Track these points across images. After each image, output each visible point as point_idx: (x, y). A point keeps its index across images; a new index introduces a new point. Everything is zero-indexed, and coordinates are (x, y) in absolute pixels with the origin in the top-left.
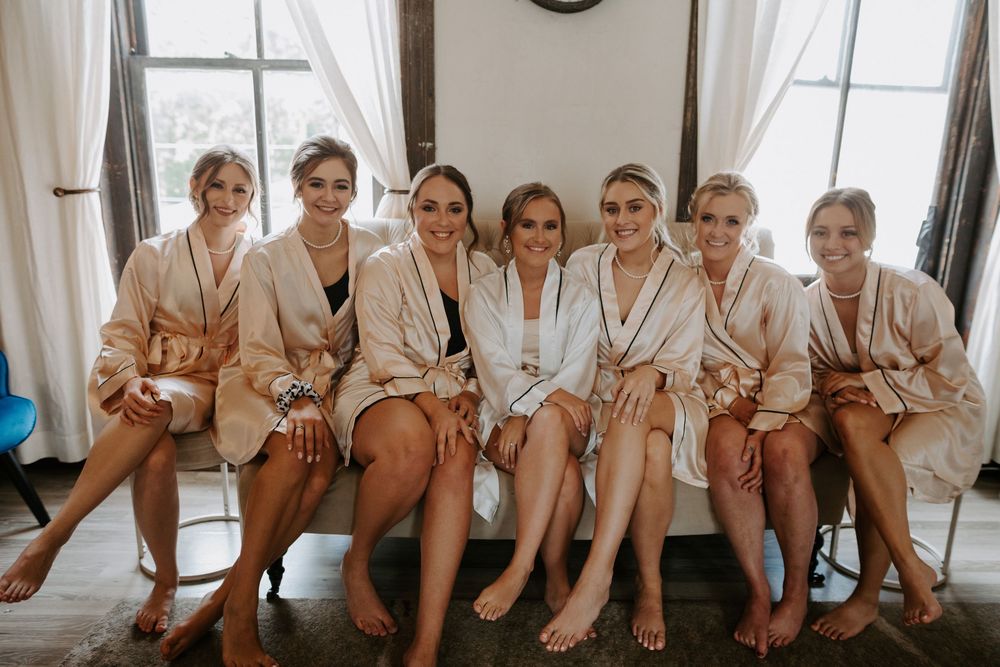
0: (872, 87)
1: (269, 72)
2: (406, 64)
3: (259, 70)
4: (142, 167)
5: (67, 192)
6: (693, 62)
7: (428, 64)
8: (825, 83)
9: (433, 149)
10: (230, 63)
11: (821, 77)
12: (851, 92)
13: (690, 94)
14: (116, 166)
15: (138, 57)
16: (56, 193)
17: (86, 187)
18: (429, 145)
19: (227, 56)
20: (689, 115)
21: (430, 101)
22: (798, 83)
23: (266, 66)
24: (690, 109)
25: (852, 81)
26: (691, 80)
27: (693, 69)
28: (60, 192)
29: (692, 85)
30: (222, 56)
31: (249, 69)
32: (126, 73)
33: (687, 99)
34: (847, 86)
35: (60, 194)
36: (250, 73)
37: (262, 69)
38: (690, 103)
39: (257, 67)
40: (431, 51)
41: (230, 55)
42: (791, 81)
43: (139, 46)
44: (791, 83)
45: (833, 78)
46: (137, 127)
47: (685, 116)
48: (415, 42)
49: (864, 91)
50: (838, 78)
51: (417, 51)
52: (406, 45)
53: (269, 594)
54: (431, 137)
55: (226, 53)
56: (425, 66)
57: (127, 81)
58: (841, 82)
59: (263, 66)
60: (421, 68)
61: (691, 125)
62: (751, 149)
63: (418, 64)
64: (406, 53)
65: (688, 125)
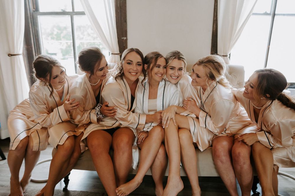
0: (284, 15)
1: (76, 16)
2: (117, 12)
3: (72, 15)
4: (38, 47)
5: (12, 55)
6: (216, 7)
7: (124, 11)
8: (266, 14)
9: (127, 39)
10: (64, 13)
11: (264, 12)
12: (276, 17)
13: (215, 19)
14: (29, 47)
15: (35, 12)
16: (9, 56)
17: (18, 53)
18: (125, 38)
19: (63, 11)
20: (215, 26)
21: (125, 23)
22: (254, 14)
23: (75, 14)
24: (215, 24)
25: (276, 13)
26: (215, 14)
27: (216, 10)
28: (10, 55)
29: (215, 16)
30: (61, 11)
31: (69, 15)
32: (31, 17)
33: (214, 21)
34: (274, 15)
35: (10, 56)
36: (70, 16)
37: (73, 15)
38: (215, 22)
39: (72, 14)
40: (126, 7)
41: (64, 11)
42: (251, 13)
43: (36, 9)
44: (251, 14)
45: (269, 12)
46: (36, 34)
47: (213, 26)
48: (120, 4)
49: (281, 17)
50: (271, 12)
51: (121, 7)
52: (117, 5)
53: (64, 188)
54: (126, 35)
55: (62, 10)
56: (123, 11)
57: (32, 20)
58: (272, 13)
59: (73, 14)
60: (122, 13)
61: (215, 29)
62: (237, 38)
63: (121, 11)
64: (117, 8)
65: (214, 29)
